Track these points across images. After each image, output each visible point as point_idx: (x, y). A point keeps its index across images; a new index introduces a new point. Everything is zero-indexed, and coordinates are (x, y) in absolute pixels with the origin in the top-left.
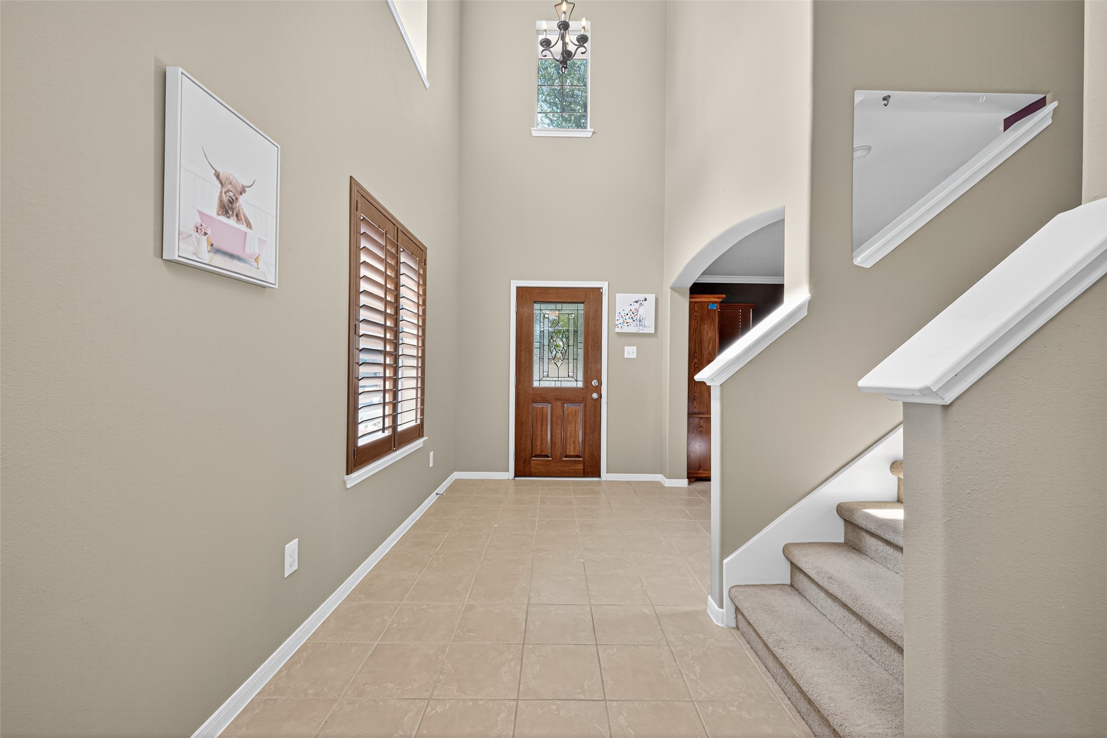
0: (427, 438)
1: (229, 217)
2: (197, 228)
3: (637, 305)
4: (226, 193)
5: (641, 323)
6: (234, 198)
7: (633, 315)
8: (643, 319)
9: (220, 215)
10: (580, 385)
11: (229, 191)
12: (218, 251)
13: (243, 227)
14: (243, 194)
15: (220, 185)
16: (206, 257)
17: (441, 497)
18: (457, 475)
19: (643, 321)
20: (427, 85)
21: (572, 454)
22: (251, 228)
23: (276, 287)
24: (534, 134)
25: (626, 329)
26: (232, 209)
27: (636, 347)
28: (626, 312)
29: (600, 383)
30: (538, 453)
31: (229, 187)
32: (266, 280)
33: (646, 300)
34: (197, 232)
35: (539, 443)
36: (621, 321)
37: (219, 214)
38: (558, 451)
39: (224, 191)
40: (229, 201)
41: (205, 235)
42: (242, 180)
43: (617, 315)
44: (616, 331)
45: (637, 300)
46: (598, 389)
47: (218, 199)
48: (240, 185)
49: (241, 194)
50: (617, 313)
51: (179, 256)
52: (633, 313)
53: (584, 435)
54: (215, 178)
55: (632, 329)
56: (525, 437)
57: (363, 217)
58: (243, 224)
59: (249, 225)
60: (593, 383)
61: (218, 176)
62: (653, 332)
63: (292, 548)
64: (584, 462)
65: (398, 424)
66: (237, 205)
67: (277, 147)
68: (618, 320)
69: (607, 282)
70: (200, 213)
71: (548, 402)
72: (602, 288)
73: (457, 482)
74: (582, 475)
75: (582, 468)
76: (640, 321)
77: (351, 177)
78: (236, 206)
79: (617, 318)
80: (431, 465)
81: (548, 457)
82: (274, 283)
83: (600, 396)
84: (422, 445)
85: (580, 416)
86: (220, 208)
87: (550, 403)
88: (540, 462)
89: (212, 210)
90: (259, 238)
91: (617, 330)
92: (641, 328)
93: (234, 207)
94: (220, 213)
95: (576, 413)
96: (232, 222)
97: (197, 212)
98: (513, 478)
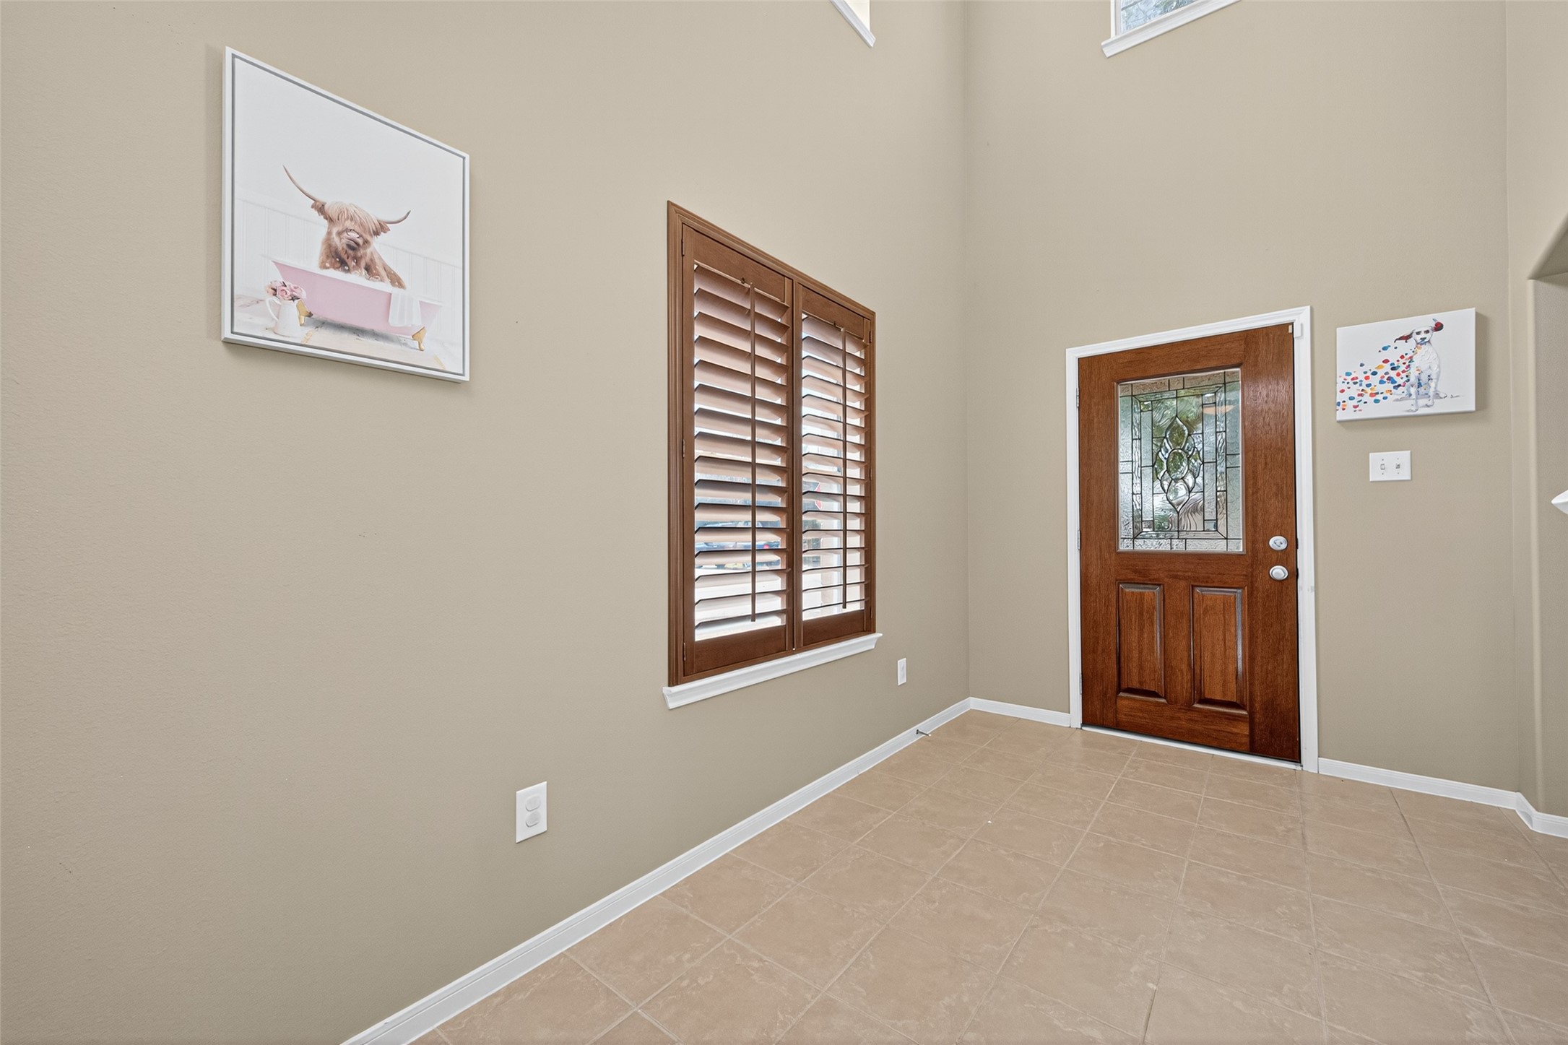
0: (881, 635)
1: (349, 271)
2: (275, 290)
3: (1406, 348)
4: (339, 234)
5: (1422, 390)
6: (360, 241)
7: (1393, 374)
8: (1430, 378)
9: (327, 268)
10: (1238, 547)
11: (347, 230)
12: (324, 324)
13: (385, 286)
14: (382, 233)
15: (326, 222)
16: (294, 332)
17: (928, 741)
18: (974, 703)
19: (1433, 384)
20: (871, 40)
21: (1218, 697)
22: (401, 285)
23: (467, 378)
24: (1109, 52)
25: (1370, 410)
26: (357, 260)
27: (1408, 453)
28: (1370, 367)
29: (1294, 543)
30: (1136, 685)
31: (348, 224)
32: (441, 368)
33: (1439, 327)
34: (275, 295)
35: (1134, 665)
36: (1354, 390)
37: (323, 267)
38: (1182, 685)
39: (335, 230)
40: (349, 246)
41: (293, 299)
42: (377, 213)
43: (1340, 380)
44: (1338, 419)
45: (1406, 333)
46: (1289, 557)
47: (323, 244)
48: (376, 223)
49: (377, 233)
50: (1341, 372)
51: (232, 332)
52: (1393, 369)
53: (1251, 658)
54: (315, 213)
55: (1393, 406)
56: (1103, 651)
57: (697, 264)
58: (382, 280)
59: (396, 281)
60: (1271, 542)
61: (321, 209)
62: (1472, 408)
63: (529, 798)
64: (1251, 721)
65: (804, 608)
66: (369, 251)
67: (464, 158)
68: (1342, 391)
69: (1309, 307)
70: (281, 266)
71: (1156, 583)
72: (1292, 324)
73: (971, 716)
74: (1247, 747)
75: (1247, 733)
76: (1420, 385)
77: (668, 202)
78: (366, 254)
79: (1340, 386)
80: (902, 679)
81: (1159, 697)
82: (462, 373)
83: (1294, 574)
84: (873, 647)
85: (1239, 616)
86: (328, 257)
87: (1159, 585)
88: (1137, 705)
89: (310, 257)
90: (421, 302)
91: (1341, 416)
92: (1422, 402)
93: (359, 255)
94: (328, 265)
95: (1227, 607)
96: (357, 278)
97: (273, 264)
98: (1079, 727)
